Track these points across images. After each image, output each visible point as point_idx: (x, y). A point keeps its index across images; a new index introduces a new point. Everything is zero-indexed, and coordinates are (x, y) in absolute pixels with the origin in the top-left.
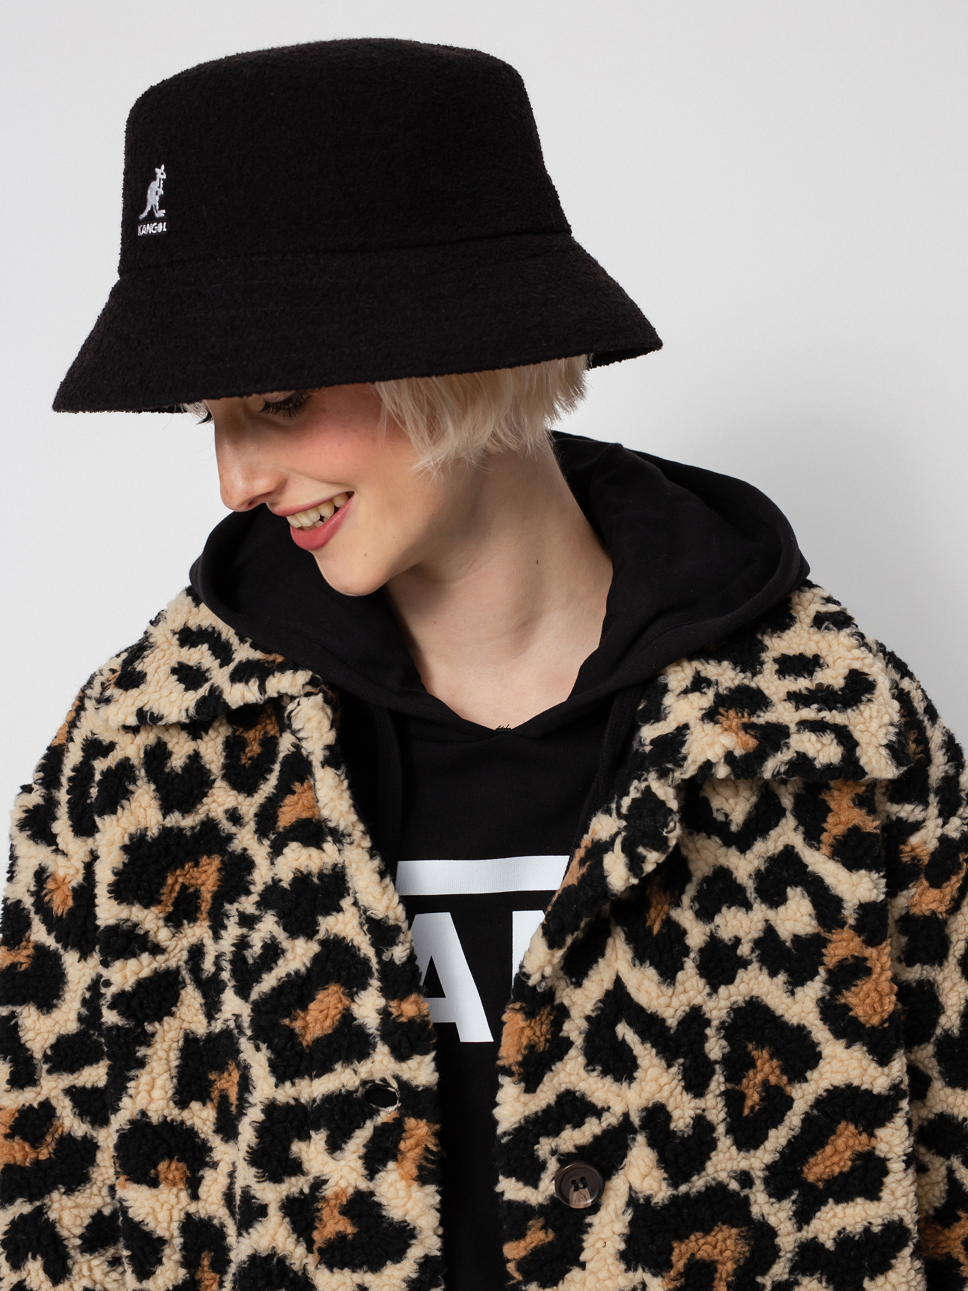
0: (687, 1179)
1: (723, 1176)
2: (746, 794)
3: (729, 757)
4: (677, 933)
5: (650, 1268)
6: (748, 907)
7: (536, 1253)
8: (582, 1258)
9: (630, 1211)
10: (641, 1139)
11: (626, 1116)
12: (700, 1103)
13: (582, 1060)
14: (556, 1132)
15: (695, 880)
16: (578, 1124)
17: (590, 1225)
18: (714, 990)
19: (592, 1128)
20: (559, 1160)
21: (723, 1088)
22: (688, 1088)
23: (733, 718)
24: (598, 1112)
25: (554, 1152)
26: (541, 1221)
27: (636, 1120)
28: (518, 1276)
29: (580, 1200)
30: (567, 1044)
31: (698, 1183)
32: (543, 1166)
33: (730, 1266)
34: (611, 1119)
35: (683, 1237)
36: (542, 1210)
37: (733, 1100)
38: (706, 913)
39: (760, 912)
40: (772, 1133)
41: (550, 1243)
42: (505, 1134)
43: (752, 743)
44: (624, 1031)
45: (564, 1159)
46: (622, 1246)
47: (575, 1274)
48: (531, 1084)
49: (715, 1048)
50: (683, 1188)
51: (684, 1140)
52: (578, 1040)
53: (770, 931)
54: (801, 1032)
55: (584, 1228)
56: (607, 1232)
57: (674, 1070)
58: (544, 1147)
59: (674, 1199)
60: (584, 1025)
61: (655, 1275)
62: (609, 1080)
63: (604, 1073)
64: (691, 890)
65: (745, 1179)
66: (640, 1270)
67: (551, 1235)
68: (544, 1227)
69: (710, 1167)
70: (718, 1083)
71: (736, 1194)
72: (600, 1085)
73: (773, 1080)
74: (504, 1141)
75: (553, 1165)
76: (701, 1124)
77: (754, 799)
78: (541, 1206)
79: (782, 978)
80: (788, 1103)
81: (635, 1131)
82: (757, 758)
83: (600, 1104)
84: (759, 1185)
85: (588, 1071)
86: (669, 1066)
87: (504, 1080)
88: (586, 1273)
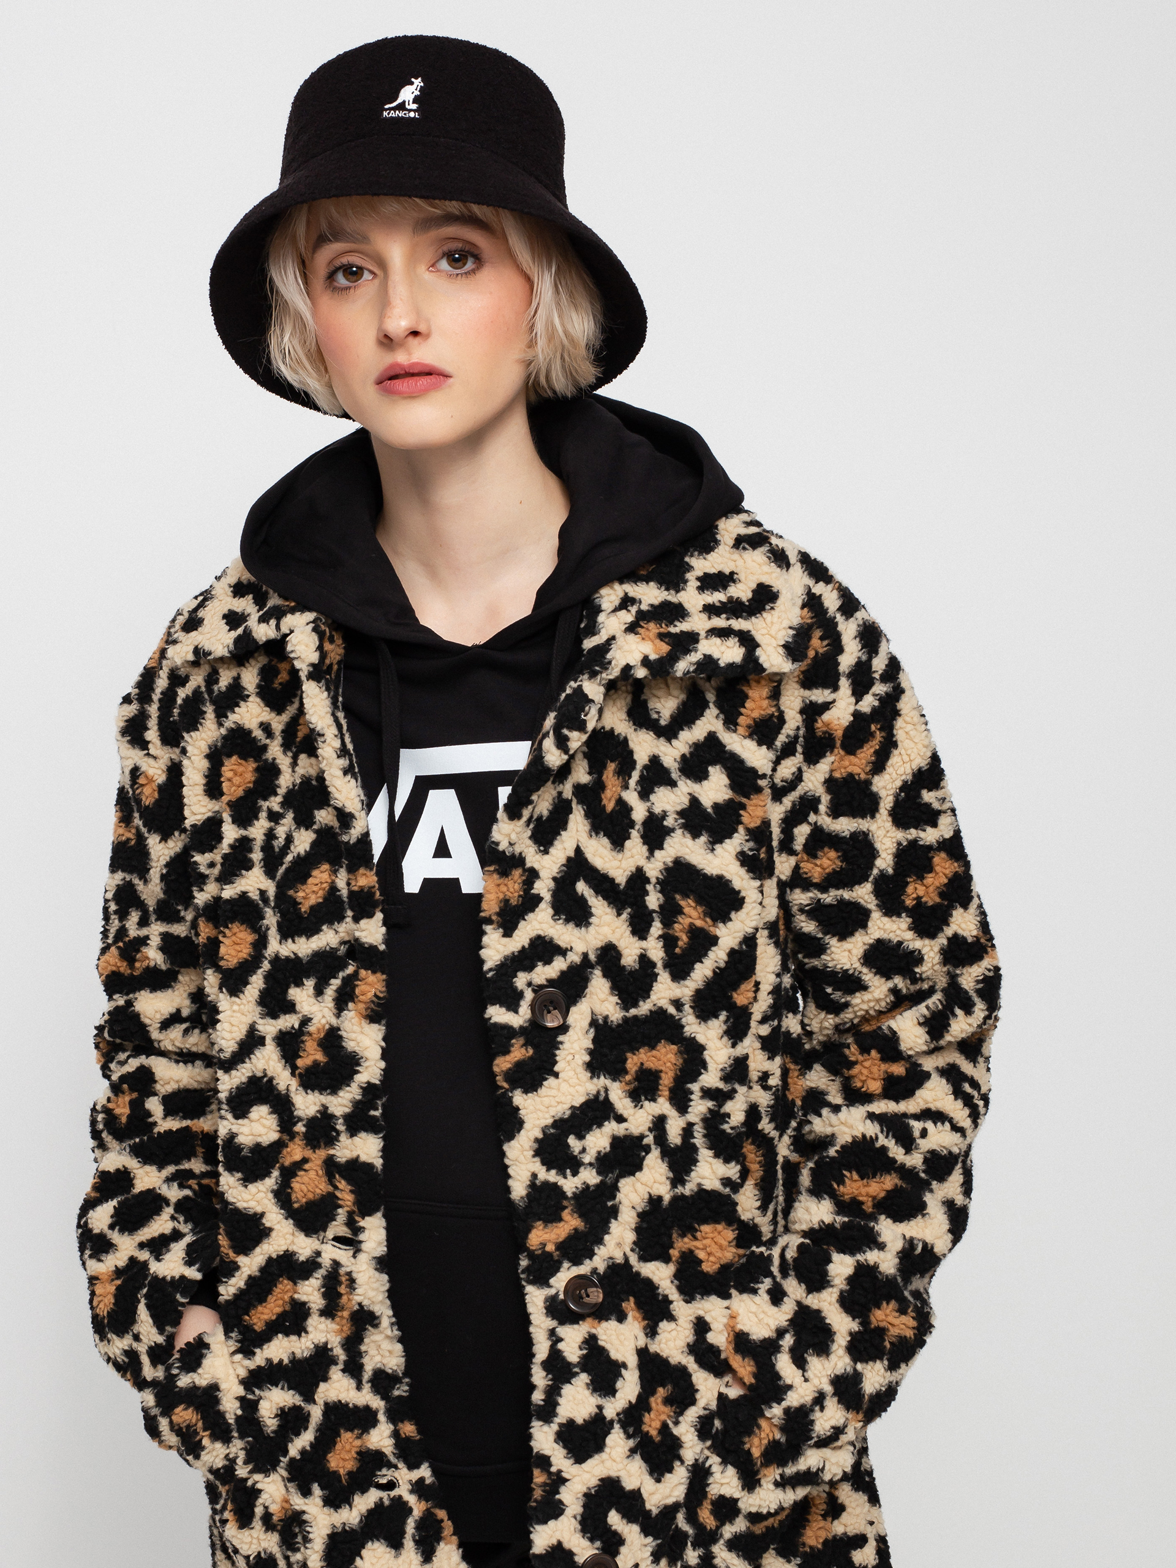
0: (635, 1005)
1: (664, 1003)
2: (675, 693)
3: (646, 661)
4: (625, 810)
5: (609, 1074)
6: (673, 784)
7: (519, 1065)
8: (556, 1068)
9: (592, 1030)
10: (598, 972)
11: (585, 955)
12: (644, 944)
13: (550, 911)
14: (530, 968)
15: (638, 767)
16: (548, 962)
17: (561, 1043)
18: (651, 852)
19: (559, 965)
20: (534, 991)
21: (660, 932)
22: (634, 933)
24: (563, 952)
25: (529, 984)
26: (521, 1041)
27: (592, 957)
28: (506, 1085)
29: (552, 1021)
30: (538, 899)
31: (644, 1008)
32: (520, 995)
33: (671, 1074)
34: (574, 958)
35: (634, 1050)
36: (522, 1031)
37: (669, 941)
38: (646, 793)
39: (685, 787)
40: (698, 967)
41: (531, 1058)
42: (491, 970)
43: (666, 648)
44: (581, 887)
45: (538, 989)
46: (587, 1058)
47: (551, 1081)
48: (508, 931)
49: (653, 900)
50: (633, 1012)
51: (632, 973)
52: (547, 896)
53: (694, 802)
54: (721, 883)
55: (556, 1045)
56: (576, 1046)
57: (623, 917)
58: (521, 980)
59: (625, 1020)
60: (551, 884)
61: (614, 1080)
62: (571, 925)
63: (567, 921)
64: (635, 775)
65: (678, 1004)
66: (602, 1077)
67: (531, 1052)
68: (525, 1045)
69: (654, 996)
70: (656, 929)
71: (672, 1016)
72: (565, 930)
73: (699, 923)
74: (490, 975)
75: (529, 995)
76: (644, 960)
77: (682, 697)
78: (521, 1027)
79: (703, 839)
80: (714, 941)
81: (592, 967)
82: (669, 661)
83: (563, 945)
84: (689, 1009)
85: (555, 920)
86: (619, 914)
87: (488, 928)
88: (560, 1080)
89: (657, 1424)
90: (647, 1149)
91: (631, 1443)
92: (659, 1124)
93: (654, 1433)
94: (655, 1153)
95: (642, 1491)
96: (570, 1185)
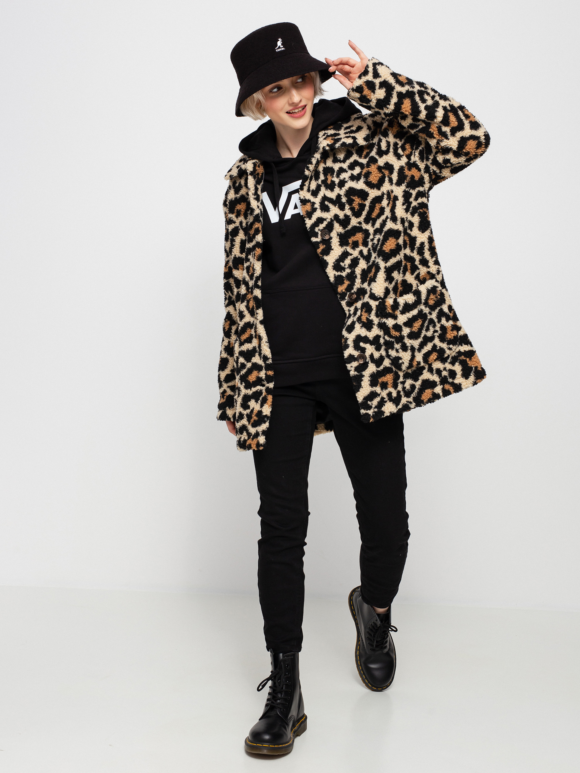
0: (347, 227)
1: (355, 224)
2: (343, 152)
3: (328, 145)
4: (333, 182)
5: (346, 245)
6: (347, 172)
7: (323, 250)
8: (332, 248)
9: (338, 236)
10: (335, 222)
11: (331, 219)
12: (344, 212)
13: (320, 211)
14: (318, 226)
15: (336, 172)
16: (322, 223)
17: (332, 242)
18: (341, 189)
19: (325, 223)
20: (320, 231)
21: (349, 207)
22: (341, 210)
23: (330, 138)
24: (325, 220)
25: (319, 230)
26: (321, 244)
27: (333, 219)
28: (321, 256)
29: (327, 237)
30: (316, 209)
31: (349, 227)
32: (317, 233)
33: (361, 240)
34: (329, 220)
35: (350, 238)
36: (321, 242)
37: (352, 209)
38: (338, 176)
39: (350, 172)
40: (363, 212)
41: (325, 247)
42: (308, 229)
43: (333, 141)
44: (326, 203)
45: (321, 231)
46: (339, 243)
47: (332, 251)
48: (310, 219)
49: (344, 200)
50: (347, 229)
51: (343, 220)
52: (318, 207)
53: (352, 174)
54: (362, 191)
55: (330, 243)
56: (335, 241)
57: (337, 206)
58: (317, 229)
59: (345, 232)
60: (319, 204)
61: (347, 246)
62: (326, 212)
63: (325, 212)
64: (335, 174)
65: (360, 223)
66: (344, 247)
67: (325, 246)
68: (323, 245)
69: (351, 224)
70: (347, 207)
71: (359, 226)
72: (324, 214)
73: (360, 202)
74: (309, 230)
75: (320, 233)
76: (346, 216)
77: (345, 153)
78: (320, 241)
79: (355, 181)
80: (365, 205)
81: (333, 221)
82: (335, 143)
83: (325, 218)
84: (363, 223)
85: (322, 212)
86: (335, 206)
87: (305, 219)
88: (334, 251)
89: (365, 318)
90: (359, 259)
91: (361, 325)
92: (361, 252)
93: (365, 321)
94: (362, 259)
95: (367, 335)
96: (344, 274)
